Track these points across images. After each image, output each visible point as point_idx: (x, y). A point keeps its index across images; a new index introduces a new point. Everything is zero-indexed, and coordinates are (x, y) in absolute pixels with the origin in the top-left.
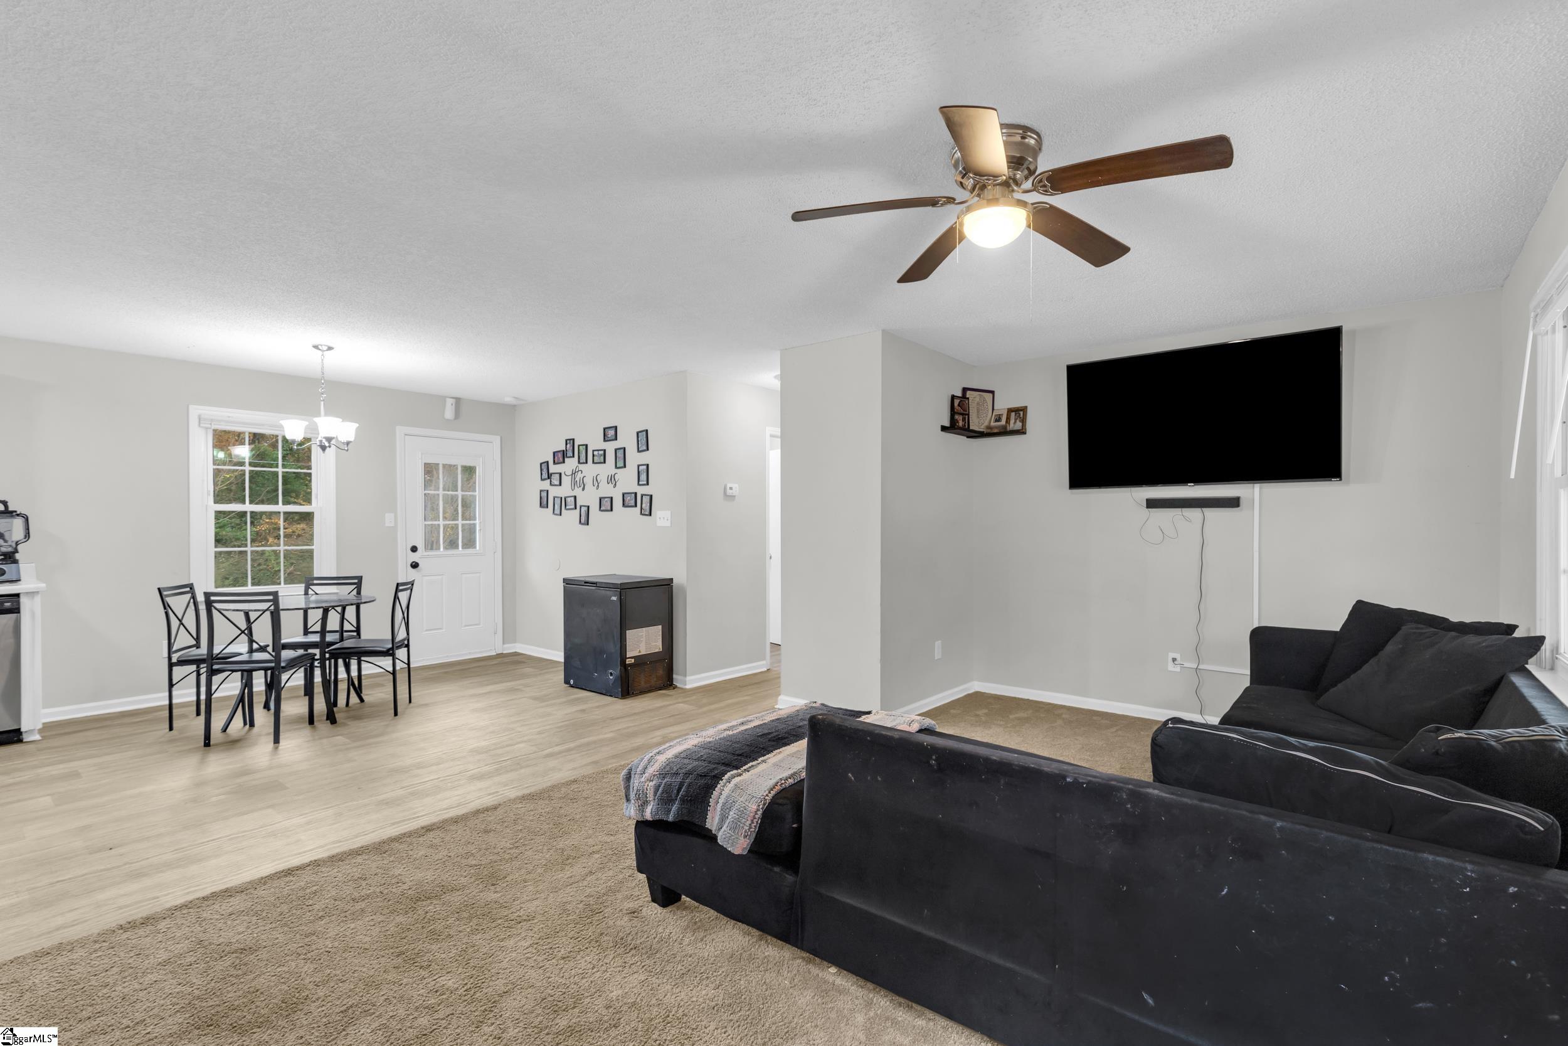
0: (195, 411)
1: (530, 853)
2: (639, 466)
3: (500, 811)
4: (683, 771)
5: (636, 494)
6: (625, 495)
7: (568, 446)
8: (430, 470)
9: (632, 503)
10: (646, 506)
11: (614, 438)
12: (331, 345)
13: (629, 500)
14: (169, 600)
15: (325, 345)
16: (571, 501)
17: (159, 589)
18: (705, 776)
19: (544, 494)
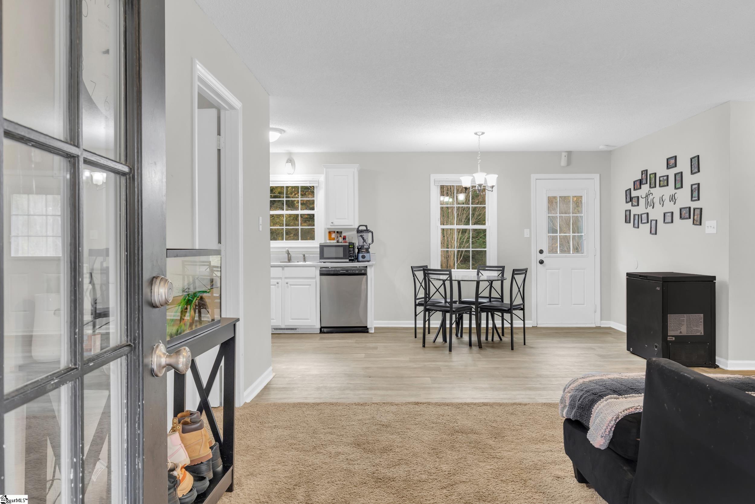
0: (433, 177)
1: (525, 431)
2: (692, 186)
3: (527, 407)
4: (586, 389)
5: (690, 208)
6: (682, 210)
7: (643, 175)
8: (551, 201)
9: (687, 215)
10: (697, 217)
11: (674, 165)
12: (483, 131)
13: (685, 214)
14: (416, 273)
15: (480, 132)
16: (644, 216)
17: (411, 267)
18: (595, 394)
19: (628, 213)
